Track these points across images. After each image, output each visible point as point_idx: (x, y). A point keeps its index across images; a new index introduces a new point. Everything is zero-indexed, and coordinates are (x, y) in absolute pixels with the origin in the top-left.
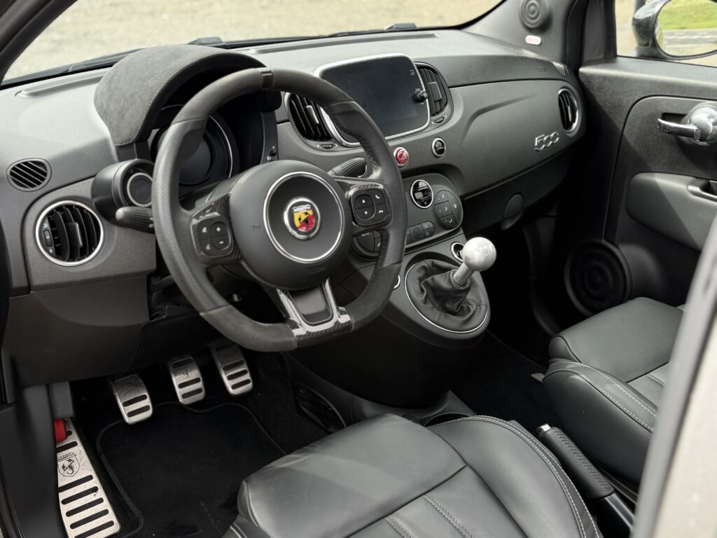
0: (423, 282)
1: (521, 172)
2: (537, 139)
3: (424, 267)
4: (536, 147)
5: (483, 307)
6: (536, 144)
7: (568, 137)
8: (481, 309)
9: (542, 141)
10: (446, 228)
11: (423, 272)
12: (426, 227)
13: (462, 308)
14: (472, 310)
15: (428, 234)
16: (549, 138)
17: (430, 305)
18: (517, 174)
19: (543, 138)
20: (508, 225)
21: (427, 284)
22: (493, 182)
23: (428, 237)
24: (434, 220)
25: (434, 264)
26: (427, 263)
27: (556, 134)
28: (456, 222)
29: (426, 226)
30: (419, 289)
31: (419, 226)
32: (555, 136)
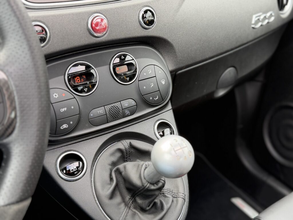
0: (115, 169)
1: (236, 48)
2: (254, 16)
3: (120, 150)
4: (253, 24)
5: (180, 200)
6: (253, 22)
7: (281, 17)
8: (177, 201)
9: (259, 19)
10: (151, 105)
11: (118, 155)
12: (126, 105)
13: (155, 204)
14: (166, 207)
15: (127, 112)
16: (265, 17)
17: (118, 199)
18: (232, 49)
19: (260, 16)
20: (221, 93)
21: (118, 172)
22: (207, 57)
23: (128, 116)
24: (136, 97)
25: (131, 146)
26: (124, 144)
27: (271, 14)
28: (162, 99)
29: (126, 103)
30: (107, 178)
31: (118, 104)
32: (271, 15)
